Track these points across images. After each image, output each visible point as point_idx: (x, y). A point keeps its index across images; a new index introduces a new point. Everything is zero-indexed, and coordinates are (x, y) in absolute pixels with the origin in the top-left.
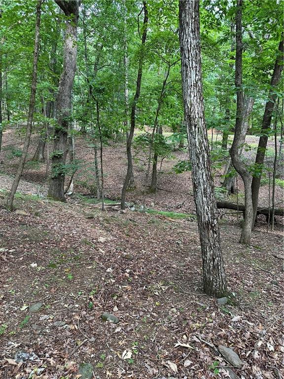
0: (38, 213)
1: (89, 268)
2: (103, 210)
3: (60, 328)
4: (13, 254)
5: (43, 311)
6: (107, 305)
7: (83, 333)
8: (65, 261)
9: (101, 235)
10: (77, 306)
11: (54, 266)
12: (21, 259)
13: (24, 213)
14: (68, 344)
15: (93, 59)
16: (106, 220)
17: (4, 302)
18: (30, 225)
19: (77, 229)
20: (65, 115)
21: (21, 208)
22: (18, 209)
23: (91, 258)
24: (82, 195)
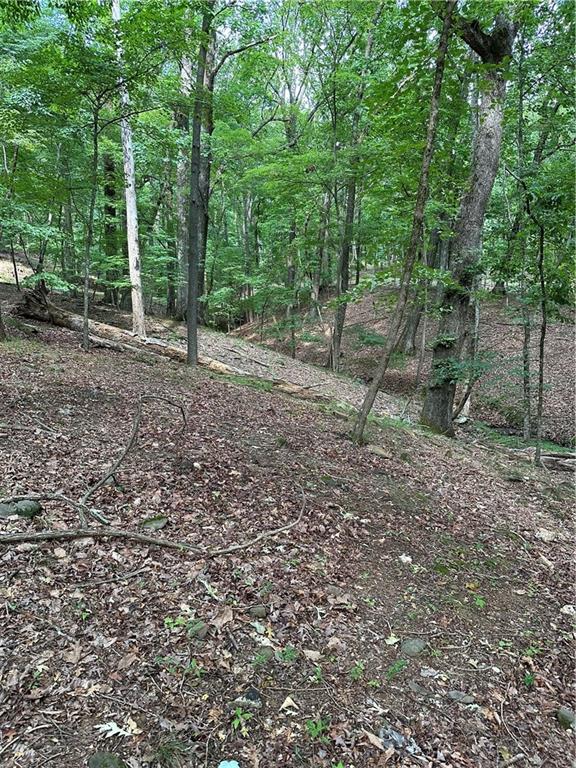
0: (406, 455)
1: (519, 592)
2: (538, 464)
3: (462, 707)
4: (367, 528)
5: (426, 657)
6: (568, 691)
7: (513, 736)
8: (467, 565)
9: (542, 523)
10: (496, 670)
11: (444, 569)
12: (382, 541)
13: (382, 452)
14: (482, 749)
15: (534, 137)
16: (552, 490)
17: (358, 618)
18: (392, 477)
19: (486, 501)
20: (467, 261)
21: (375, 443)
22: (372, 443)
23: (521, 571)
24: (486, 425)
